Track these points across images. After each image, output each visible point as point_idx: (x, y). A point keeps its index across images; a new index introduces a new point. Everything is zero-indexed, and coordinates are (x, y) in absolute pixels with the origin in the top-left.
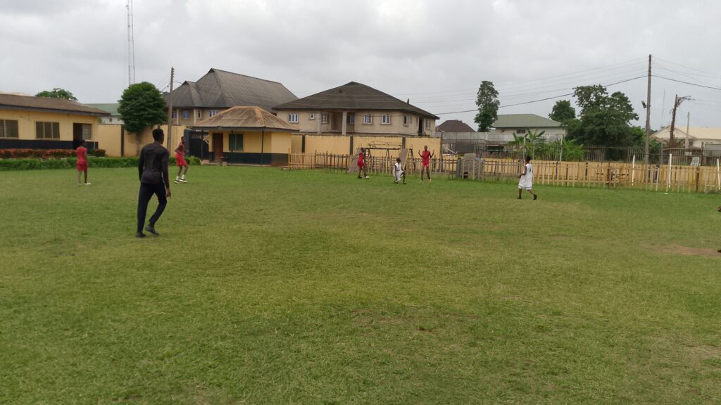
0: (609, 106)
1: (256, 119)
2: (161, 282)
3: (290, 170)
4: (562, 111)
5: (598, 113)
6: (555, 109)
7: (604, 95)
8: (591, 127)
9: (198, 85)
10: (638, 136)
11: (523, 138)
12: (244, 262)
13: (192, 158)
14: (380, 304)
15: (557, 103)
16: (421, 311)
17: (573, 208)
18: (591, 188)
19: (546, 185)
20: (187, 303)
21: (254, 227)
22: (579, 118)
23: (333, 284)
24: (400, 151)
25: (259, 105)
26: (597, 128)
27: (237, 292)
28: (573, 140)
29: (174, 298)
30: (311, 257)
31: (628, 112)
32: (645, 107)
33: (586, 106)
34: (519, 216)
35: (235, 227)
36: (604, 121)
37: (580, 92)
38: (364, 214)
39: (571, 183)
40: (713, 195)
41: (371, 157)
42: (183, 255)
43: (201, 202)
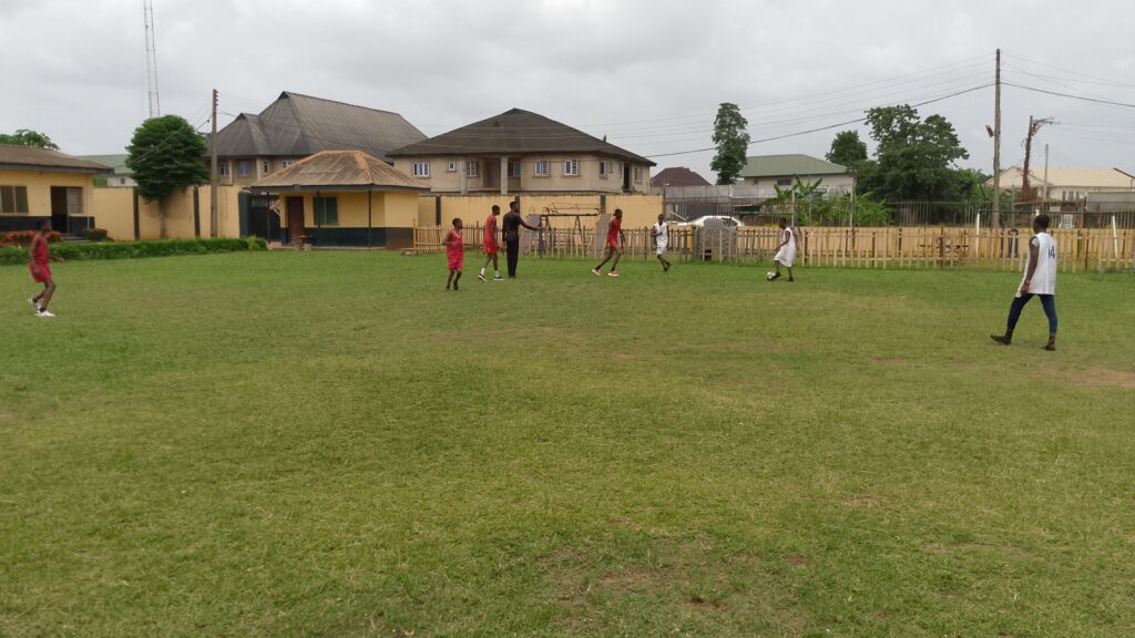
0: (921, 138)
1: (357, 172)
2: (138, 499)
3: (417, 255)
4: (847, 147)
5: (903, 150)
6: (836, 145)
7: (913, 121)
8: (893, 172)
9: (262, 120)
10: (968, 183)
11: (790, 192)
12: (319, 440)
13: (252, 239)
14: (597, 534)
15: (838, 135)
16: (687, 548)
17: (898, 305)
18: (913, 269)
19: (840, 267)
20: (180, 553)
21: (349, 362)
22: (876, 158)
23: (496, 484)
24: (598, 218)
25: (363, 149)
26: (903, 174)
27: (296, 516)
28: (869, 193)
29: (158, 539)
30: (452, 422)
31: (952, 147)
32: (991, 134)
33: (885, 139)
34: (814, 324)
35: (312, 363)
36: (913, 163)
37: (877, 117)
38: (547, 329)
39: (881, 263)
40: (1114, 276)
41: (550, 229)
42: (200, 429)
43: (255, 316)
